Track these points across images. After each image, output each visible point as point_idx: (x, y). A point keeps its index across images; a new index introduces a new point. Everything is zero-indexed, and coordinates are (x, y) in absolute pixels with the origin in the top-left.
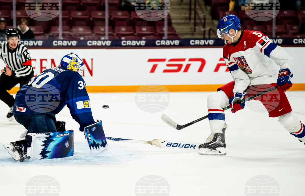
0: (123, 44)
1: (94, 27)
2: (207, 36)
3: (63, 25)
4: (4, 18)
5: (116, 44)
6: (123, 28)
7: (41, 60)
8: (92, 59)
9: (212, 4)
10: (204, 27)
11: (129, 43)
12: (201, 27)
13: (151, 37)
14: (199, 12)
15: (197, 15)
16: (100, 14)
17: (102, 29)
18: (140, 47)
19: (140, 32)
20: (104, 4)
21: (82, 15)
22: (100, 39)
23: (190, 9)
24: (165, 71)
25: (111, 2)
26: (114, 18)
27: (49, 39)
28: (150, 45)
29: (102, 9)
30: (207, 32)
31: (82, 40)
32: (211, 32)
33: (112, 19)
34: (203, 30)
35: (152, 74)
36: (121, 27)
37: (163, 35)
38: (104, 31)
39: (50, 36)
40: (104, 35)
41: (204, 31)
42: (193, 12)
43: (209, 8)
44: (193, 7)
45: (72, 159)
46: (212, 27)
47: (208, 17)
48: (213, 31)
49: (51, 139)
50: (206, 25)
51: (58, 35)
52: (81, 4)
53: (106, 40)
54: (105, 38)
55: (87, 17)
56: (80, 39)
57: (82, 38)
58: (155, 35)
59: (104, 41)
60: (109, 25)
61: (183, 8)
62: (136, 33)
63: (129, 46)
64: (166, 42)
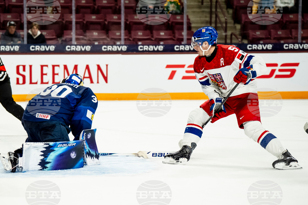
0: (139, 49)
1: (109, 31)
2: (228, 41)
3: (76, 29)
4: (14, 21)
5: (132, 50)
6: (140, 32)
7: (54, 66)
8: (107, 65)
9: (235, 7)
10: (226, 31)
11: (146, 48)
12: (223, 31)
13: (170, 42)
14: (221, 15)
15: (218, 19)
16: (115, 17)
17: (118, 34)
18: (158, 52)
19: (157, 37)
20: (120, 7)
21: (97, 19)
22: (115, 44)
23: (211, 13)
24: (184, 78)
25: (127, 5)
26: (130, 22)
27: (62, 43)
28: (168, 50)
29: (118, 12)
30: (229, 37)
31: (96, 45)
32: (233, 36)
33: (128, 22)
34: (224, 34)
35: (170, 80)
36: (138, 31)
37: (182, 40)
38: (120, 35)
39: (62, 41)
40: (120, 39)
41: (226, 36)
42: (214, 16)
43: (231, 11)
44: (214, 10)
45: (86, 171)
46: (234, 31)
47: (230, 20)
48: (235, 35)
49: (51, 149)
50: (228, 29)
51: (71, 40)
52: (96, 7)
53: (122, 45)
54: (120, 43)
55: (101, 20)
56: (94, 43)
57: (96, 43)
58: (174, 40)
59: (119, 46)
60: (125, 29)
61: (203, 12)
62: (153, 38)
63: (146, 51)
64: (185, 47)
